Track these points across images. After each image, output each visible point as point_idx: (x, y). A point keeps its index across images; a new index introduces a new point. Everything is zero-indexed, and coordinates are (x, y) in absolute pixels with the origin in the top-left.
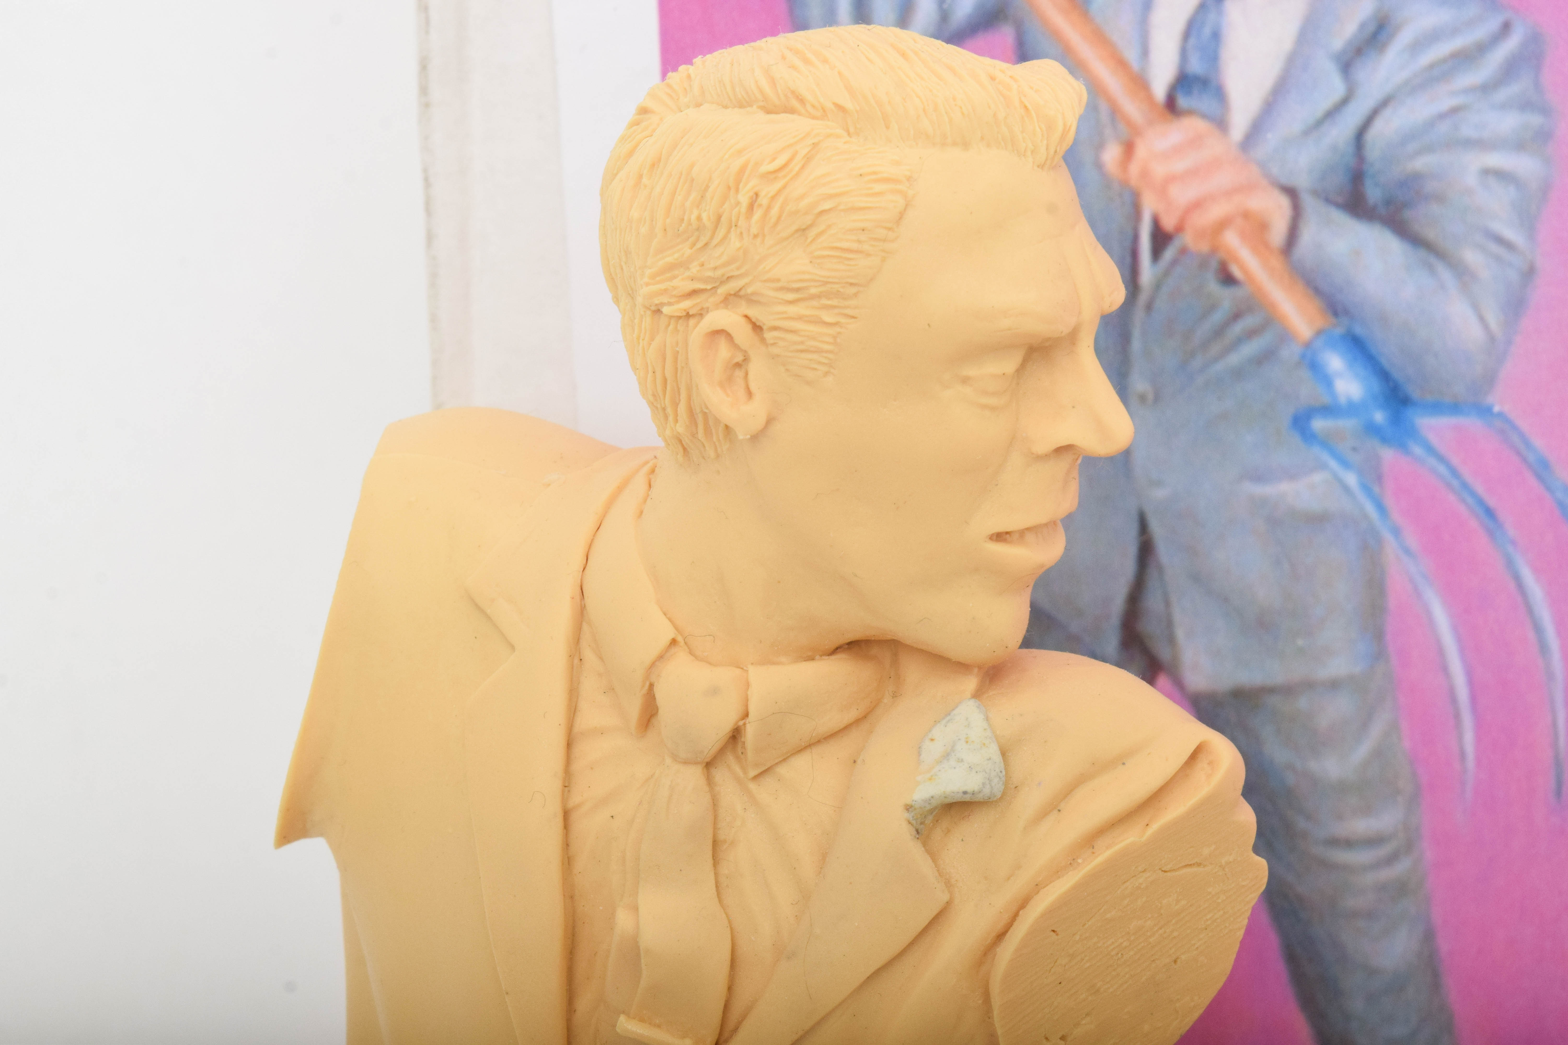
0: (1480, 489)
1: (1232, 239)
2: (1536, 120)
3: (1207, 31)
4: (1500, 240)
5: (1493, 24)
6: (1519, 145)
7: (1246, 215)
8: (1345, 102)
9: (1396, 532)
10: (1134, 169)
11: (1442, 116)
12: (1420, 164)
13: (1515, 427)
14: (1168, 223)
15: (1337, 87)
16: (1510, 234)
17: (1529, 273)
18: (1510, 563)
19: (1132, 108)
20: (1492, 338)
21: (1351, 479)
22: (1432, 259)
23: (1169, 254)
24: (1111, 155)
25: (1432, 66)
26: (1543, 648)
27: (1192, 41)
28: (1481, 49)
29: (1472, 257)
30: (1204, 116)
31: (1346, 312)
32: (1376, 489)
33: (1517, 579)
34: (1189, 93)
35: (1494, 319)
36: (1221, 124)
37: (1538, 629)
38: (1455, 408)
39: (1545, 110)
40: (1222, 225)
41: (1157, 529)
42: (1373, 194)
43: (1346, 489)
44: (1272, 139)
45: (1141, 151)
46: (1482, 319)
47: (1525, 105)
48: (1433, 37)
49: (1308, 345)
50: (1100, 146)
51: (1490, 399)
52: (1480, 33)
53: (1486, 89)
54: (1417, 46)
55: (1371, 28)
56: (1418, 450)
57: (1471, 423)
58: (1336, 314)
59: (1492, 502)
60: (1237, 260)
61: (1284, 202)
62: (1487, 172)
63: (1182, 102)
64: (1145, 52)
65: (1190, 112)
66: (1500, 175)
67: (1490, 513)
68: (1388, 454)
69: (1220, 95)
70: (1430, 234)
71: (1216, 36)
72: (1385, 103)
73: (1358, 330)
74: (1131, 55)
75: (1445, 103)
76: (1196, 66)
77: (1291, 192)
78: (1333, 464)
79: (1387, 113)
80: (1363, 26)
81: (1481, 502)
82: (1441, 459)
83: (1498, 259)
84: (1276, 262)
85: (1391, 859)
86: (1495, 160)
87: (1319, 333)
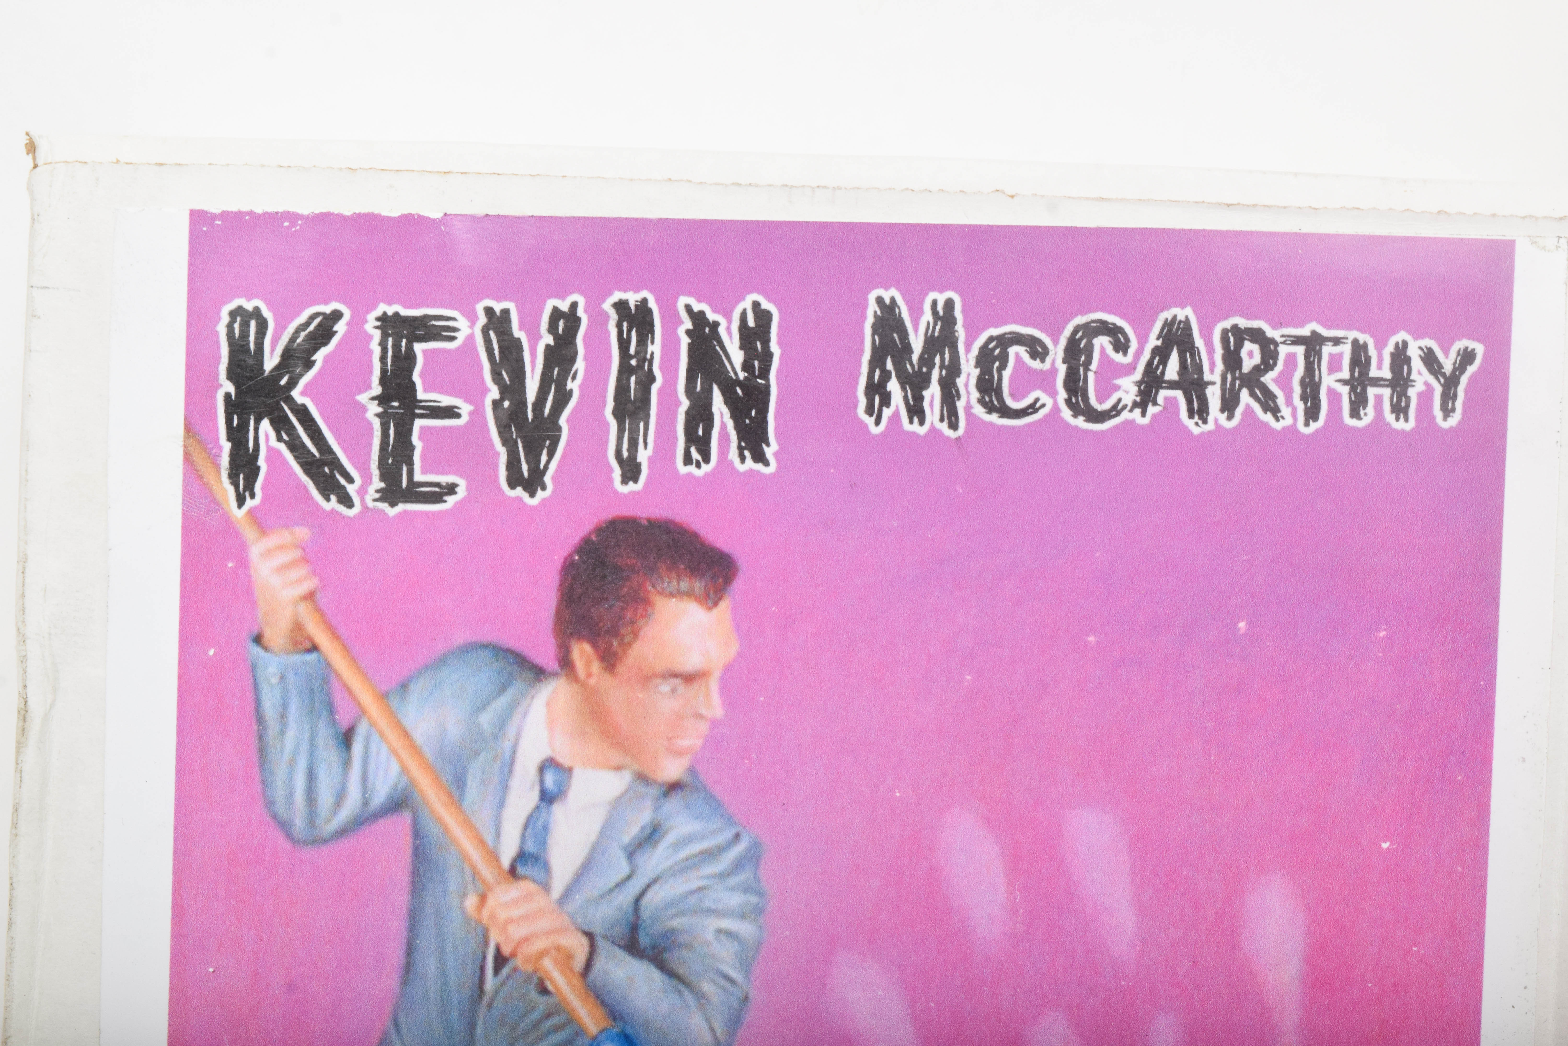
1: (548, 964)
2: (753, 899)
3: (540, 824)
4: (726, 977)
5: (729, 834)
7: (558, 949)
8: (629, 878)
10: (486, 912)
11: (692, 892)
12: (675, 923)
14: (506, 950)
15: (624, 868)
16: (733, 974)
19: (487, 872)
22: (681, 987)
23: (505, 971)
24: (471, 902)
25: (687, 859)
27: (529, 830)
29: (707, 987)
30: (534, 881)
31: (622, 1018)
36: (546, 887)
39: (760, 894)
40: (542, 954)
42: (644, 941)
44: (578, 899)
45: (491, 902)
46: (712, 1029)
47: (747, 889)
48: (689, 839)
49: (594, 1038)
50: (464, 896)
53: (722, 876)
54: (678, 845)
55: (648, 831)
58: (614, 1019)
60: (550, 979)
61: (585, 941)
62: (719, 931)
63: (520, 870)
64: (498, 835)
65: (525, 878)
66: (729, 934)
69: (546, 868)
70: (681, 970)
71: (546, 828)
72: (655, 881)
73: (629, 1031)
74: (489, 837)
75: (695, 884)
76: (531, 847)
77: (590, 935)
79: (656, 887)
80: (643, 829)
83: (725, 990)
84: (577, 981)
86: (726, 924)
87: (602, 1031)
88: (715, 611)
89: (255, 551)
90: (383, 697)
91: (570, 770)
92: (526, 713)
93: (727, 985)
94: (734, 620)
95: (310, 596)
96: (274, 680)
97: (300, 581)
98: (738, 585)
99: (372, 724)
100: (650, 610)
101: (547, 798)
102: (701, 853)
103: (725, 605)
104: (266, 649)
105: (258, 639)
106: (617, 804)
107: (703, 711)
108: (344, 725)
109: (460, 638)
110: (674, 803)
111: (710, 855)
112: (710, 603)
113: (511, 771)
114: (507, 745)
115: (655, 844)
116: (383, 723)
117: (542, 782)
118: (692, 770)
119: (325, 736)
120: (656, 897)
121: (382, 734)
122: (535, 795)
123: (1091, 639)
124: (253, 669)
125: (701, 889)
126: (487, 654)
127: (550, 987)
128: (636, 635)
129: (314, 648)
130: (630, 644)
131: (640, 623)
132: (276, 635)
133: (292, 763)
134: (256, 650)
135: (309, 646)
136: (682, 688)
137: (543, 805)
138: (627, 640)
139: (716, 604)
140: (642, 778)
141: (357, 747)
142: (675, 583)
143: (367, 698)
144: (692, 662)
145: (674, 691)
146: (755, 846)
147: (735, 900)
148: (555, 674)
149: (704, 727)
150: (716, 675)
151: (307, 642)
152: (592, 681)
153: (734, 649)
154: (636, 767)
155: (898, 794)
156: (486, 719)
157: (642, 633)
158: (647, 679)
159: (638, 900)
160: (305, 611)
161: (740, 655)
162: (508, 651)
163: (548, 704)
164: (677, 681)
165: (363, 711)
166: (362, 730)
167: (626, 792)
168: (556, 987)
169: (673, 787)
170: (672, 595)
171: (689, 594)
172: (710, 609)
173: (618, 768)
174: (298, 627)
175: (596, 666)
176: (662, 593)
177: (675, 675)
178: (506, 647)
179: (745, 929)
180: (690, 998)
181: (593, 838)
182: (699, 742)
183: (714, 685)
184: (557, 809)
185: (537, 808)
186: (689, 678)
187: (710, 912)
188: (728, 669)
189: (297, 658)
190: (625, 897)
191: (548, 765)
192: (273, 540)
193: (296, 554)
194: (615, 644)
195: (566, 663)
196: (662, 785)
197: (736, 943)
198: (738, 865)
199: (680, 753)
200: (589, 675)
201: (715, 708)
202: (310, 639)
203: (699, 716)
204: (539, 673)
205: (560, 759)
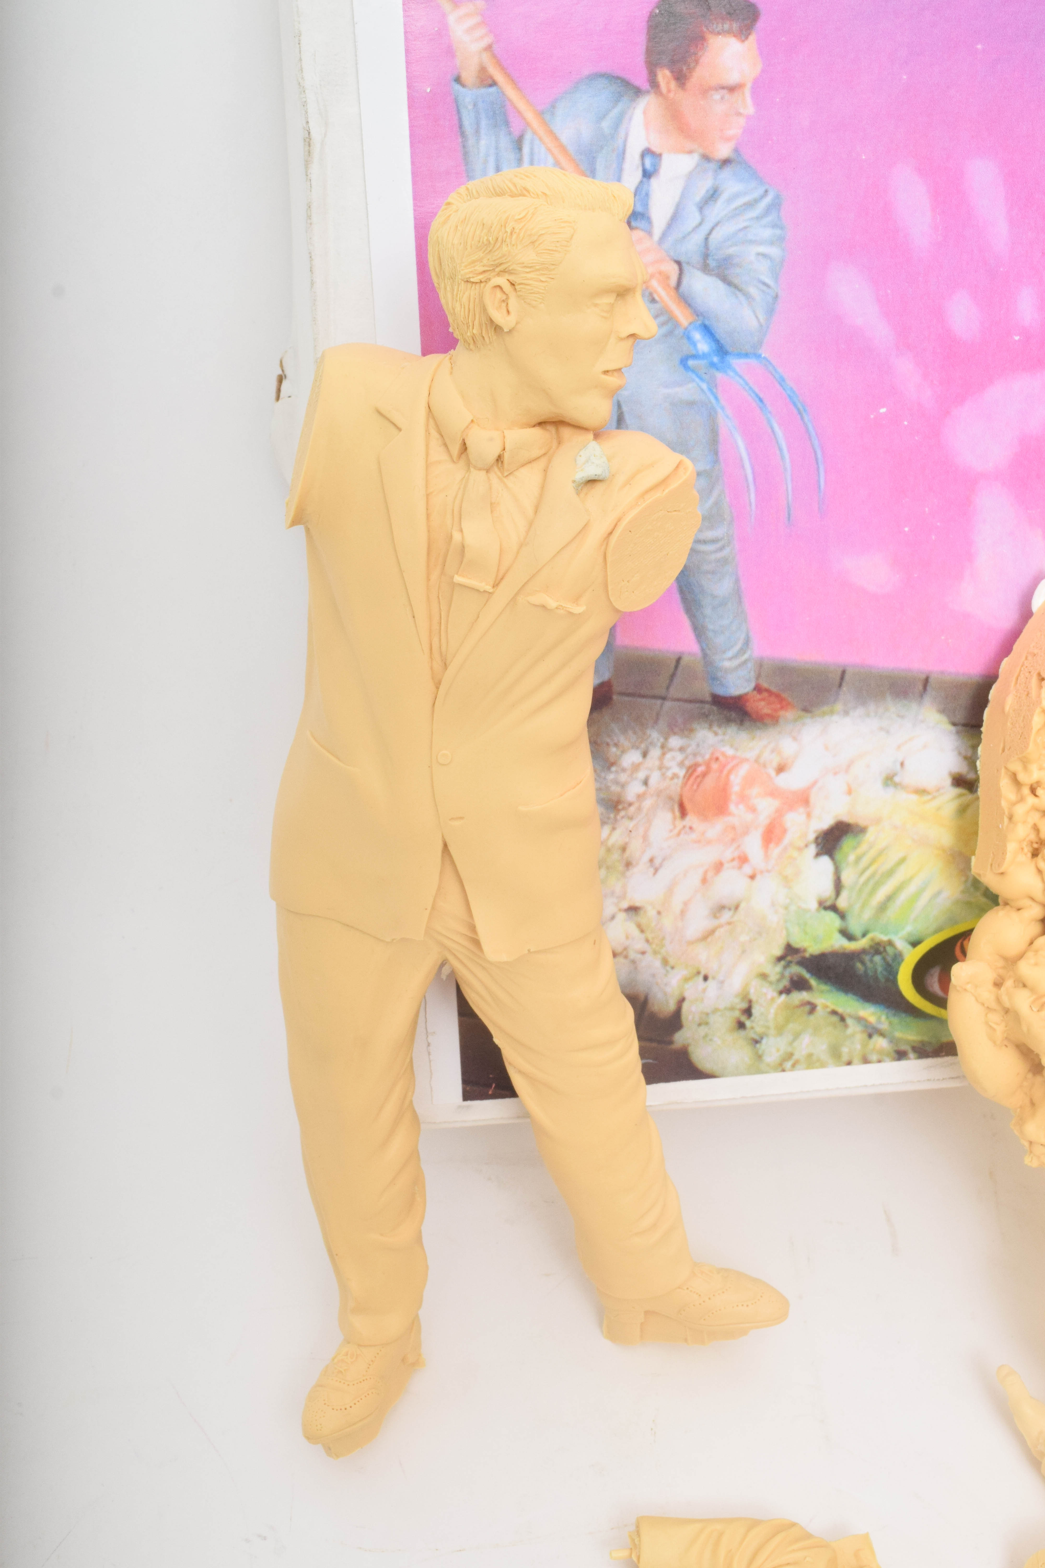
0: (757, 390)
1: (654, 283)
2: (778, 232)
3: (644, 193)
4: (765, 284)
5: (761, 191)
6: (772, 243)
7: (660, 273)
8: (700, 224)
9: (723, 408)
11: (741, 230)
12: (731, 251)
13: (770, 363)
16: (768, 281)
17: (776, 297)
18: (769, 421)
20: (761, 326)
21: (704, 386)
22: (737, 292)
25: (736, 209)
26: (782, 458)
28: (756, 201)
29: (753, 291)
30: (642, 230)
31: (702, 314)
32: (715, 390)
33: (772, 428)
34: (636, 220)
35: (762, 318)
36: (650, 233)
37: (780, 449)
38: (747, 355)
39: (782, 228)
41: (625, 409)
42: (712, 263)
43: (702, 390)
44: (670, 239)
46: (757, 317)
47: (774, 226)
48: (736, 196)
49: (686, 329)
51: (760, 352)
52: (756, 194)
54: (730, 200)
55: (711, 192)
56: (731, 374)
57: (753, 361)
58: (698, 315)
59: (761, 396)
61: (676, 267)
62: (758, 254)
63: (633, 224)
65: (636, 228)
66: (764, 255)
67: (761, 400)
68: (719, 375)
69: (649, 220)
70: (736, 281)
71: (647, 195)
72: (717, 225)
73: (707, 323)
75: (741, 225)
76: (639, 209)
77: (679, 263)
78: (697, 380)
79: (718, 229)
80: (708, 191)
81: (757, 395)
82: (740, 377)
83: (763, 291)
84: (673, 293)
85: (721, 549)
86: (762, 249)
87: (690, 324)
88: (747, 43)
89: (452, 19)
90: (540, 114)
91: (660, 155)
92: (630, 119)
93: (765, 288)
94: (759, 48)
95: (489, 48)
96: (470, 107)
97: (482, 37)
98: (760, 25)
99: (535, 133)
100: (705, 44)
101: (647, 175)
102: (745, 204)
103: (752, 38)
104: (463, 86)
105: (458, 80)
106: (690, 177)
107: (742, 111)
108: (516, 134)
109: (586, 72)
110: (727, 172)
111: (750, 205)
112: (743, 38)
113: (623, 158)
114: (620, 142)
115: (716, 201)
116: (541, 132)
117: (643, 165)
118: (736, 150)
119: (505, 142)
120: (718, 236)
121: (541, 139)
122: (639, 174)
123: (979, 47)
124: (456, 101)
125: (746, 228)
126: (602, 83)
127: (657, 298)
128: (697, 62)
129: (494, 84)
130: (694, 68)
131: (700, 53)
132: (469, 75)
133: (486, 162)
134: (457, 87)
135: (490, 82)
136: (727, 96)
137: (645, 180)
138: (692, 65)
139: (747, 38)
140: (706, 158)
141: (526, 150)
142: (720, 25)
143: (530, 116)
144: (733, 78)
145: (722, 98)
146: (777, 197)
147: (767, 233)
148: (648, 92)
149: (742, 121)
150: (749, 86)
151: (489, 80)
152: (671, 95)
153: (759, 67)
154: (701, 151)
155: (864, 157)
156: (606, 124)
157: (701, 61)
158: (705, 91)
159: (707, 239)
160: (486, 58)
161: (763, 71)
162: (618, 78)
163: (644, 113)
164: (724, 92)
165: (528, 124)
166: (528, 137)
167: (696, 167)
168: (660, 297)
169: (726, 162)
170: (719, 33)
171: (729, 32)
172: (743, 41)
173: (690, 152)
174: (483, 70)
175: (673, 84)
176: (712, 32)
177: (723, 88)
178: (616, 75)
179: (774, 251)
180: (742, 298)
181: (677, 199)
182: (740, 131)
183: (747, 91)
184: (654, 182)
185: (641, 182)
186: (732, 89)
187: (752, 242)
188: (756, 82)
189: (483, 91)
190: (698, 238)
191: (647, 152)
192: (463, 10)
193: (476, 19)
194: (684, 68)
195: (654, 84)
196: (718, 161)
197: (769, 261)
198: (768, 211)
199: (728, 139)
200: (669, 91)
201: (749, 108)
202: (491, 77)
203: (739, 114)
204: (638, 92)
205: (654, 149)
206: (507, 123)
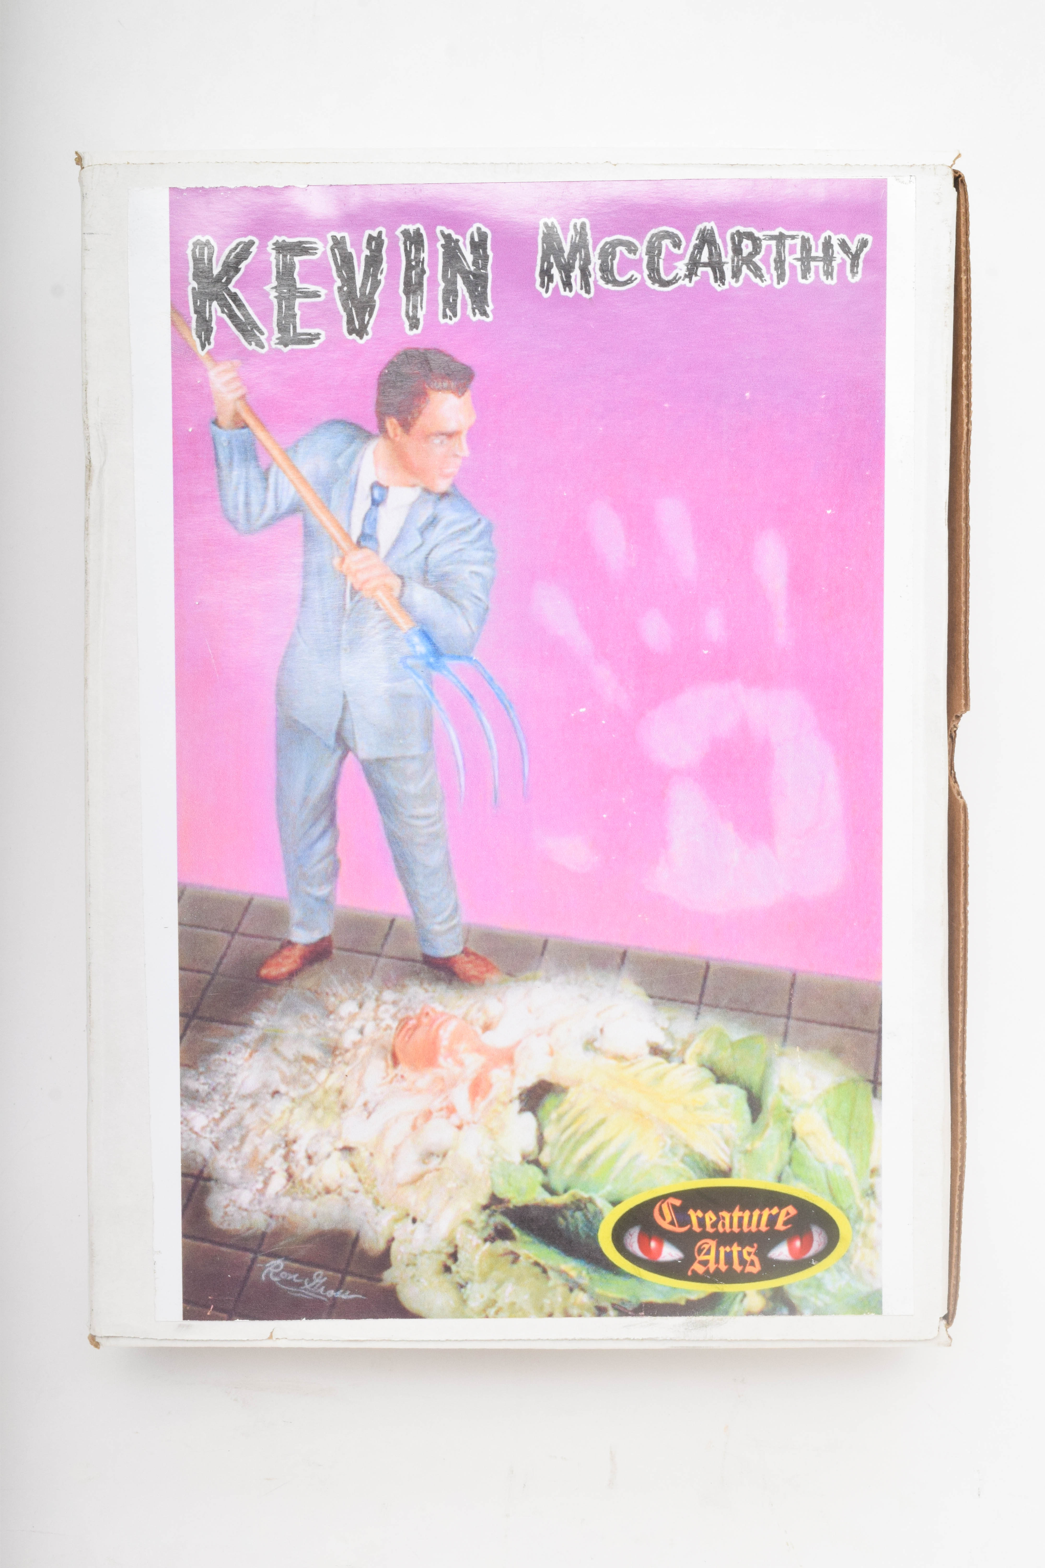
0: (468, 688)
1: (380, 594)
2: (489, 554)
3: (372, 518)
5: (474, 520)
8: (421, 545)
11: (456, 552)
12: (448, 569)
13: (481, 665)
16: (480, 595)
18: (478, 714)
19: (345, 545)
22: (453, 604)
26: (490, 748)
29: (466, 603)
32: (430, 686)
33: (481, 721)
36: (377, 552)
37: (488, 740)
39: (493, 551)
47: (486, 549)
48: (454, 523)
55: (431, 520)
56: (446, 673)
59: (472, 693)
61: (399, 581)
62: (472, 572)
63: (362, 543)
65: (365, 547)
66: (477, 574)
67: (472, 697)
68: (434, 673)
69: (376, 541)
71: (375, 520)
72: (436, 546)
73: (425, 628)
75: (457, 548)
76: (368, 531)
77: (401, 577)
79: (436, 550)
80: (428, 518)
81: (468, 693)
82: (453, 676)
83: (475, 604)
86: (475, 568)
87: (410, 629)
88: (463, 398)
89: (212, 374)
90: (284, 452)
91: (387, 488)
92: (362, 458)
93: (476, 601)
94: (473, 403)
95: (243, 397)
96: (225, 444)
97: (237, 389)
98: (474, 384)
99: (279, 466)
100: (427, 399)
101: (375, 503)
102: (460, 530)
103: (468, 394)
104: (220, 427)
105: (216, 422)
106: (413, 506)
107: (458, 453)
108: (264, 467)
109: (324, 419)
110: (445, 504)
111: (464, 531)
112: (460, 395)
113: (355, 489)
114: (353, 476)
115: (435, 527)
116: (285, 465)
117: (372, 495)
118: (453, 485)
119: (254, 473)
120: (437, 555)
121: (284, 472)
122: (369, 502)
123: (666, 405)
124: (213, 439)
125: (461, 550)
126: (338, 428)
128: (420, 413)
129: (246, 426)
130: (417, 418)
131: (423, 406)
132: (225, 419)
133: (237, 489)
134: (214, 428)
135: (243, 425)
136: (446, 441)
137: (374, 507)
138: (416, 415)
139: (463, 394)
140: (427, 491)
141: (272, 480)
142: (440, 384)
143: (276, 453)
144: (451, 426)
145: (442, 442)
146: (489, 525)
147: (480, 555)
148: (377, 436)
149: (459, 462)
150: (465, 433)
151: (242, 423)
152: (398, 439)
153: (474, 418)
154: (423, 485)
155: (565, 494)
156: (340, 461)
157: (423, 412)
158: (427, 436)
159: (426, 558)
160: (240, 406)
161: (477, 421)
162: (351, 424)
163: (374, 452)
164: (444, 437)
165: (274, 459)
166: (274, 469)
167: (418, 499)
168: (384, 605)
169: (444, 495)
170: (439, 390)
171: (448, 389)
172: (460, 397)
173: (414, 486)
174: (237, 414)
175: (399, 430)
176: (434, 389)
177: (443, 434)
178: (350, 422)
179: (486, 570)
180: (457, 609)
181: (401, 524)
182: (456, 470)
183: (463, 437)
184: (381, 510)
185: (370, 509)
186: (450, 435)
187: (466, 562)
188: (471, 430)
189: (237, 431)
191: (375, 485)
192: (221, 367)
193: (232, 375)
194: (409, 418)
195: (383, 430)
196: (437, 494)
197: (481, 578)
198: (480, 536)
199: (447, 476)
200: (396, 435)
201: (465, 451)
202: (244, 421)
203: (456, 456)
204: (369, 436)
205: (382, 482)
206: (256, 458)
